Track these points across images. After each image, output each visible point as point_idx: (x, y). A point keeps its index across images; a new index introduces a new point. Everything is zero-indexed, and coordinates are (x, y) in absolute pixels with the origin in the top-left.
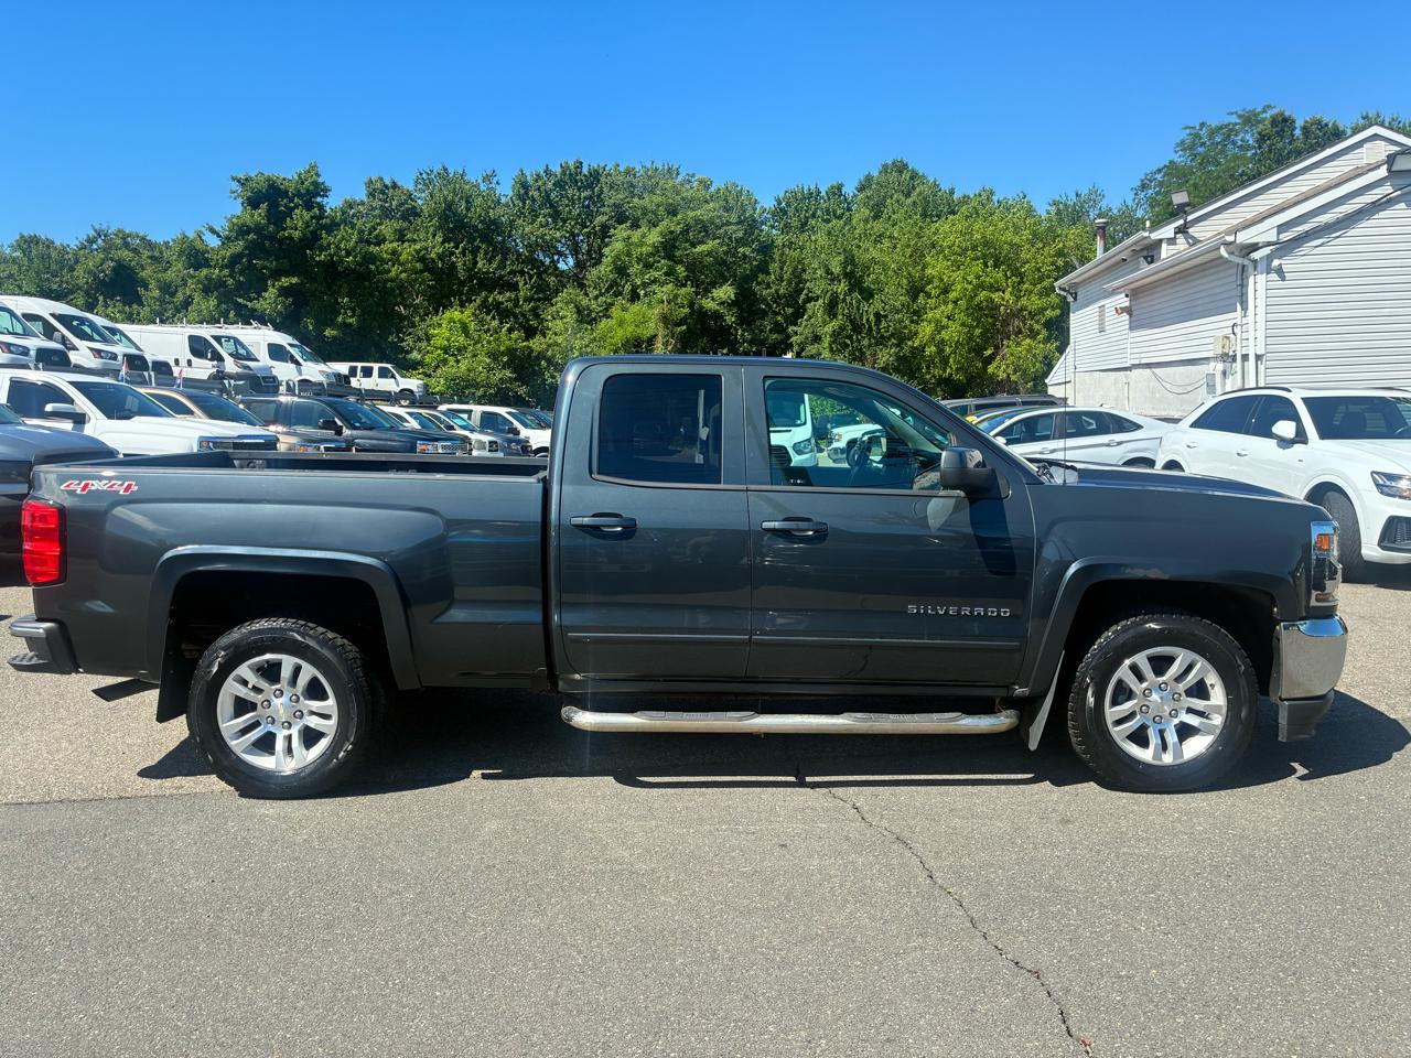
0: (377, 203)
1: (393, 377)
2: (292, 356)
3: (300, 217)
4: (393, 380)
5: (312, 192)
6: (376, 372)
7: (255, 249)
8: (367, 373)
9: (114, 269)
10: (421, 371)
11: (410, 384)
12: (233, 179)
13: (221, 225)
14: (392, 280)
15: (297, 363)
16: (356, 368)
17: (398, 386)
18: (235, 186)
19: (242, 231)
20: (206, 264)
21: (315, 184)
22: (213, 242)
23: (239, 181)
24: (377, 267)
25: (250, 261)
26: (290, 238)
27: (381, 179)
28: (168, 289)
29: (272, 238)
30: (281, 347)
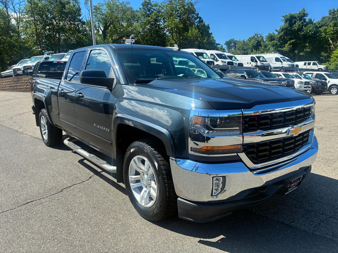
0: (331, 16)
1: (317, 65)
2: (281, 60)
3: (298, 23)
4: (316, 66)
5: (302, 16)
6: (312, 64)
7: (286, 34)
8: (309, 64)
9: (257, 43)
10: (328, 63)
11: (321, 67)
12: (282, 16)
13: (278, 29)
14: (323, 38)
15: (282, 62)
16: (306, 63)
17: (318, 67)
18: (283, 18)
19: (283, 30)
20: (274, 39)
21: (304, 14)
22: (276, 33)
23: (284, 17)
24: (319, 35)
25: (284, 37)
26: (295, 29)
27: (334, 9)
28: (266, 46)
29: (290, 30)
30: (278, 58)
